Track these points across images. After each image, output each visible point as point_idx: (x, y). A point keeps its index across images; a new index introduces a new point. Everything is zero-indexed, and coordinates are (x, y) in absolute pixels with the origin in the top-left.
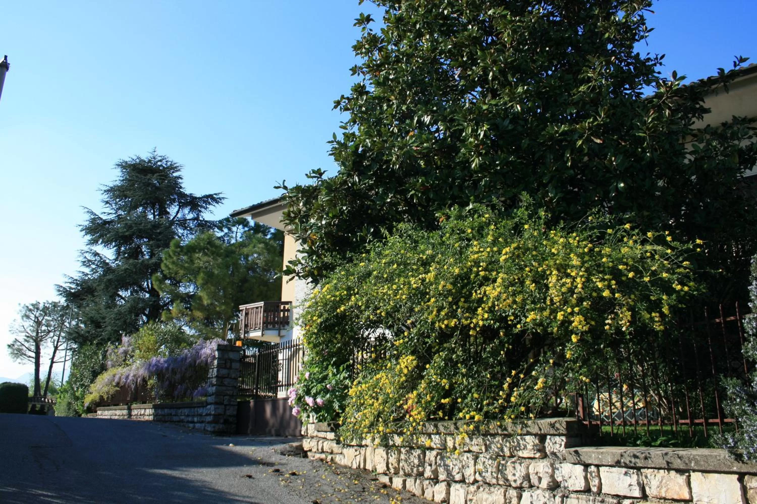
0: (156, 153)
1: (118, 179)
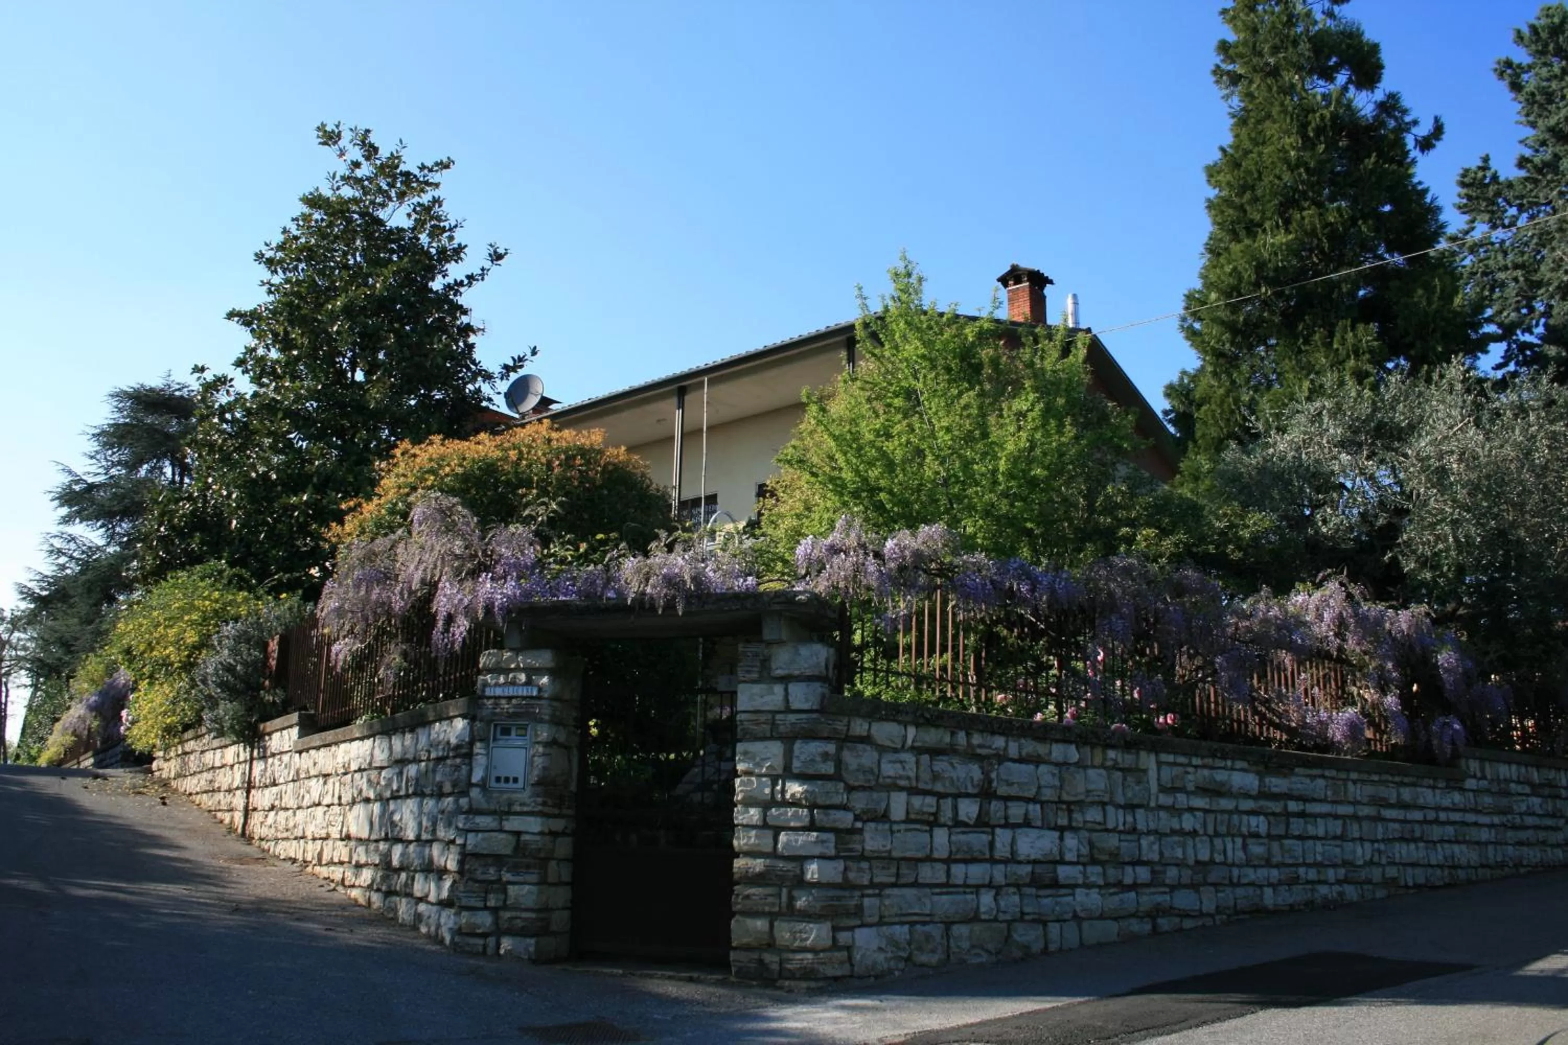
0: (171, 379)
1: (107, 422)
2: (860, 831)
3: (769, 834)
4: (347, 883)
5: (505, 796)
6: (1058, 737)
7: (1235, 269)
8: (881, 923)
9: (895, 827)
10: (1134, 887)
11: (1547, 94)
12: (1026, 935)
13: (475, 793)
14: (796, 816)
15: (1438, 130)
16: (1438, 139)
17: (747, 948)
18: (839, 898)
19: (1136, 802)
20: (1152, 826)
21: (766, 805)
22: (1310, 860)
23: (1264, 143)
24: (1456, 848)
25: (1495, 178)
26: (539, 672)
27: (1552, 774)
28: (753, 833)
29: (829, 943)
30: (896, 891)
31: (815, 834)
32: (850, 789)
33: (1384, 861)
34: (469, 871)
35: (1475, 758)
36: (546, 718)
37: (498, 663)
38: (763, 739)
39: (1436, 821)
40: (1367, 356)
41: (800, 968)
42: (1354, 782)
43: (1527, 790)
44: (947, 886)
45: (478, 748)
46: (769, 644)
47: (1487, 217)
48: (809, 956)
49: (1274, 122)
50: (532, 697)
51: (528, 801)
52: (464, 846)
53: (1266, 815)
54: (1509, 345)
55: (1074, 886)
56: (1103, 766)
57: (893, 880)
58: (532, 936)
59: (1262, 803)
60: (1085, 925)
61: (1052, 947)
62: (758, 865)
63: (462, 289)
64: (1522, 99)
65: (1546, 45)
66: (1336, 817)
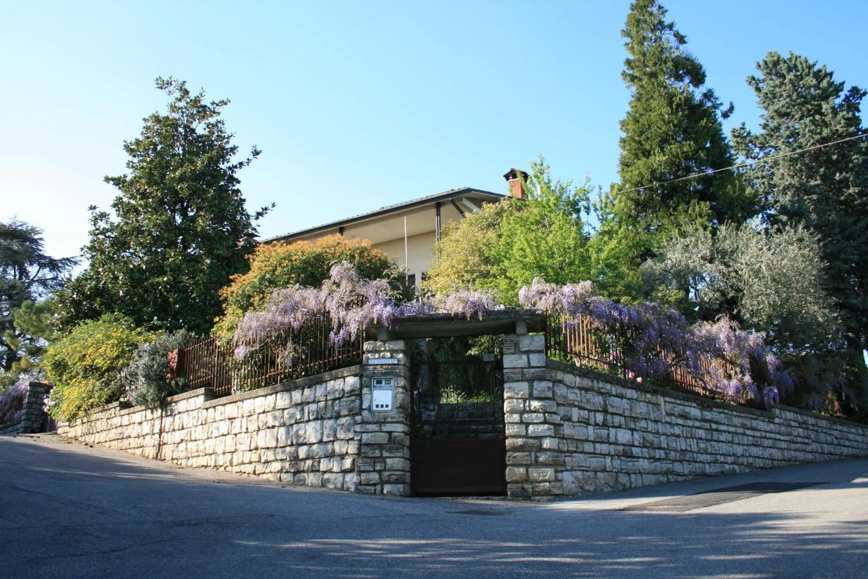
0: (16, 219)
2: (562, 425)
3: (524, 426)
4: (257, 472)
5: (382, 414)
6: (630, 386)
7: (640, 173)
8: (572, 470)
9: (575, 424)
10: (659, 460)
11: (773, 94)
12: (623, 479)
13: (365, 413)
14: (537, 417)
15: (732, 108)
16: (731, 113)
17: (516, 482)
18: (557, 457)
19: (657, 419)
20: (664, 432)
21: (522, 413)
22: (721, 452)
23: (651, 110)
24: (773, 451)
25: (749, 133)
26: (397, 351)
27: (806, 418)
28: (516, 426)
29: (554, 478)
30: (576, 455)
31: (547, 425)
32: (558, 405)
33: (748, 455)
34: (364, 453)
35: (778, 408)
36: (402, 374)
37: (374, 348)
38: (518, 381)
39: (765, 437)
40: (706, 217)
41: (543, 490)
42: (735, 416)
43: (797, 425)
44: (593, 454)
45: (365, 390)
46: (518, 335)
47: (744, 152)
48: (547, 484)
49: (655, 100)
50: (394, 364)
51: (395, 416)
52: (360, 440)
53: (704, 429)
54: (763, 215)
55: (638, 457)
56: (645, 402)
57: (575, 449)
58: (401, 483)
59: (703, 423)
60: (644, 476)
61: (633, 486)
62: (520, 441)
63: (236, 170)
64: (761, 96)
65: (771, 70)
66: (729, 432)
